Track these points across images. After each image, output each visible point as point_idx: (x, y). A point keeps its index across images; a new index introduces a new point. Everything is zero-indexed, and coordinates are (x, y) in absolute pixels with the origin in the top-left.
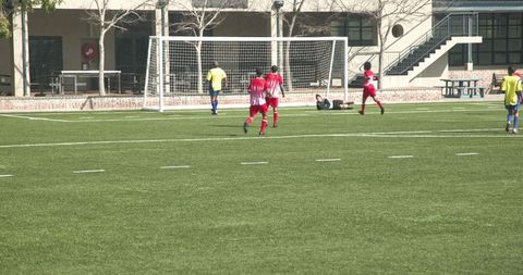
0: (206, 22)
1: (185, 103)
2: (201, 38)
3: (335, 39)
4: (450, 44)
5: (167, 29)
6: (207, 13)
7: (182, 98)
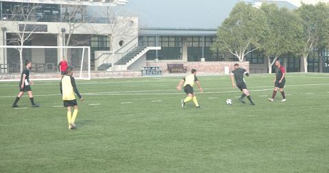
0: (24, 38)
1: (14, 78)
2: (22, 47)
3: (84, 47)
4: (146, 50)
5: (5, 42)
6: (25, 34)
7: (12, 76)
